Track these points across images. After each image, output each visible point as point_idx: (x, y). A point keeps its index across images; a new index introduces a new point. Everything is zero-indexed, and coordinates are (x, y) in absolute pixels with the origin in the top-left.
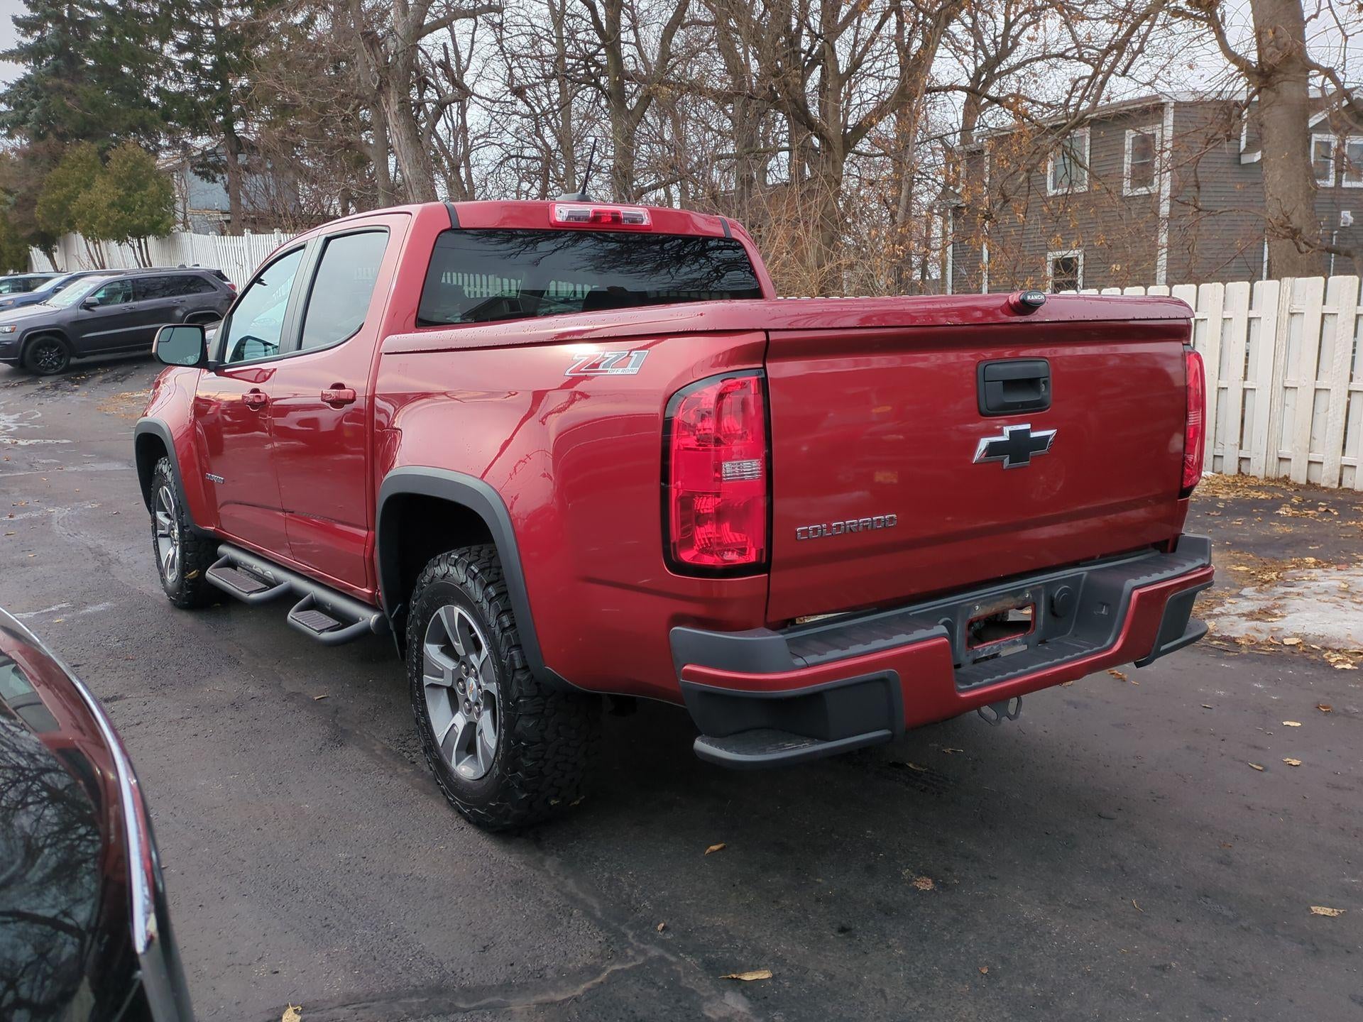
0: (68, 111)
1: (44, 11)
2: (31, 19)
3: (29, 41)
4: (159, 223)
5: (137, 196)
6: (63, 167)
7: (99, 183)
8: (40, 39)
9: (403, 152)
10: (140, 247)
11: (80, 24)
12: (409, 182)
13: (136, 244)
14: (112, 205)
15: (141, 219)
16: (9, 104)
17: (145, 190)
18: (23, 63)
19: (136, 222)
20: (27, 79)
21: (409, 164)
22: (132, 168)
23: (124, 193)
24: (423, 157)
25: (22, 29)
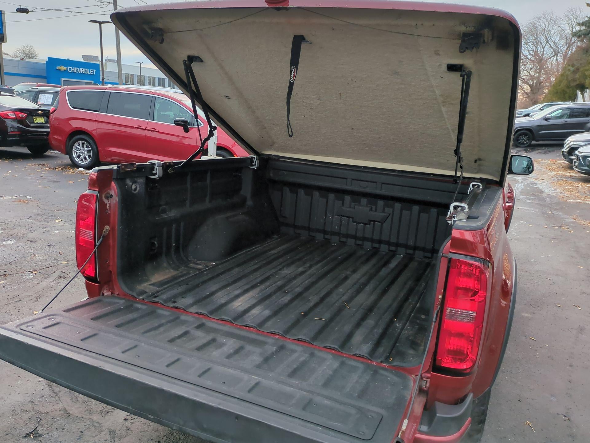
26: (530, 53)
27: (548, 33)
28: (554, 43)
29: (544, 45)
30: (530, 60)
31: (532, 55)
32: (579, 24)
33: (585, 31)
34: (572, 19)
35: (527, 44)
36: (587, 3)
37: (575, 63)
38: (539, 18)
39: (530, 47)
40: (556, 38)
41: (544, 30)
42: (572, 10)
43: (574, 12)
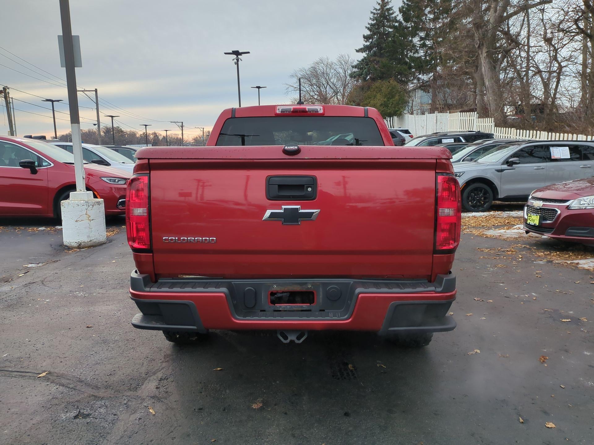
0: (376, 69)
1: (373, 31)
2: (369, 35)
3: (368, 43)
4: (397, 111)
5: (391, 101)
6: (371, 91)
7: (378, 96)
8: (371, 42)
9: (486, 74)
10: (390, 121)
11: (386, 34)
12: (488, 88)
13: (389, 120)
14: (381, 105)
15: (391, 110)
16: (358, 69)
17: (394, 98)
18: (365, 52)
19: (389, 111)
20: (365, 58)
21: (488, 80)
22: (391, 90)
23: (386, 100)
24: (495, 76)
25: (366, 40)
26: (315, 94)
27: (327, 76)
28: (333, 84)
29: (326, 86)
30: (316, 99)
31: (317, 95)
32: (353, 67)
33: (358, 72)
34: (344, 64)
35: (311, 86)
36: (355, 50)
37: (355, 99)
38: (317, 63)
39: (314, 88)
40: (334, 80)
41: (323, 73)
42: (342, 56)
43: (344, 57)
